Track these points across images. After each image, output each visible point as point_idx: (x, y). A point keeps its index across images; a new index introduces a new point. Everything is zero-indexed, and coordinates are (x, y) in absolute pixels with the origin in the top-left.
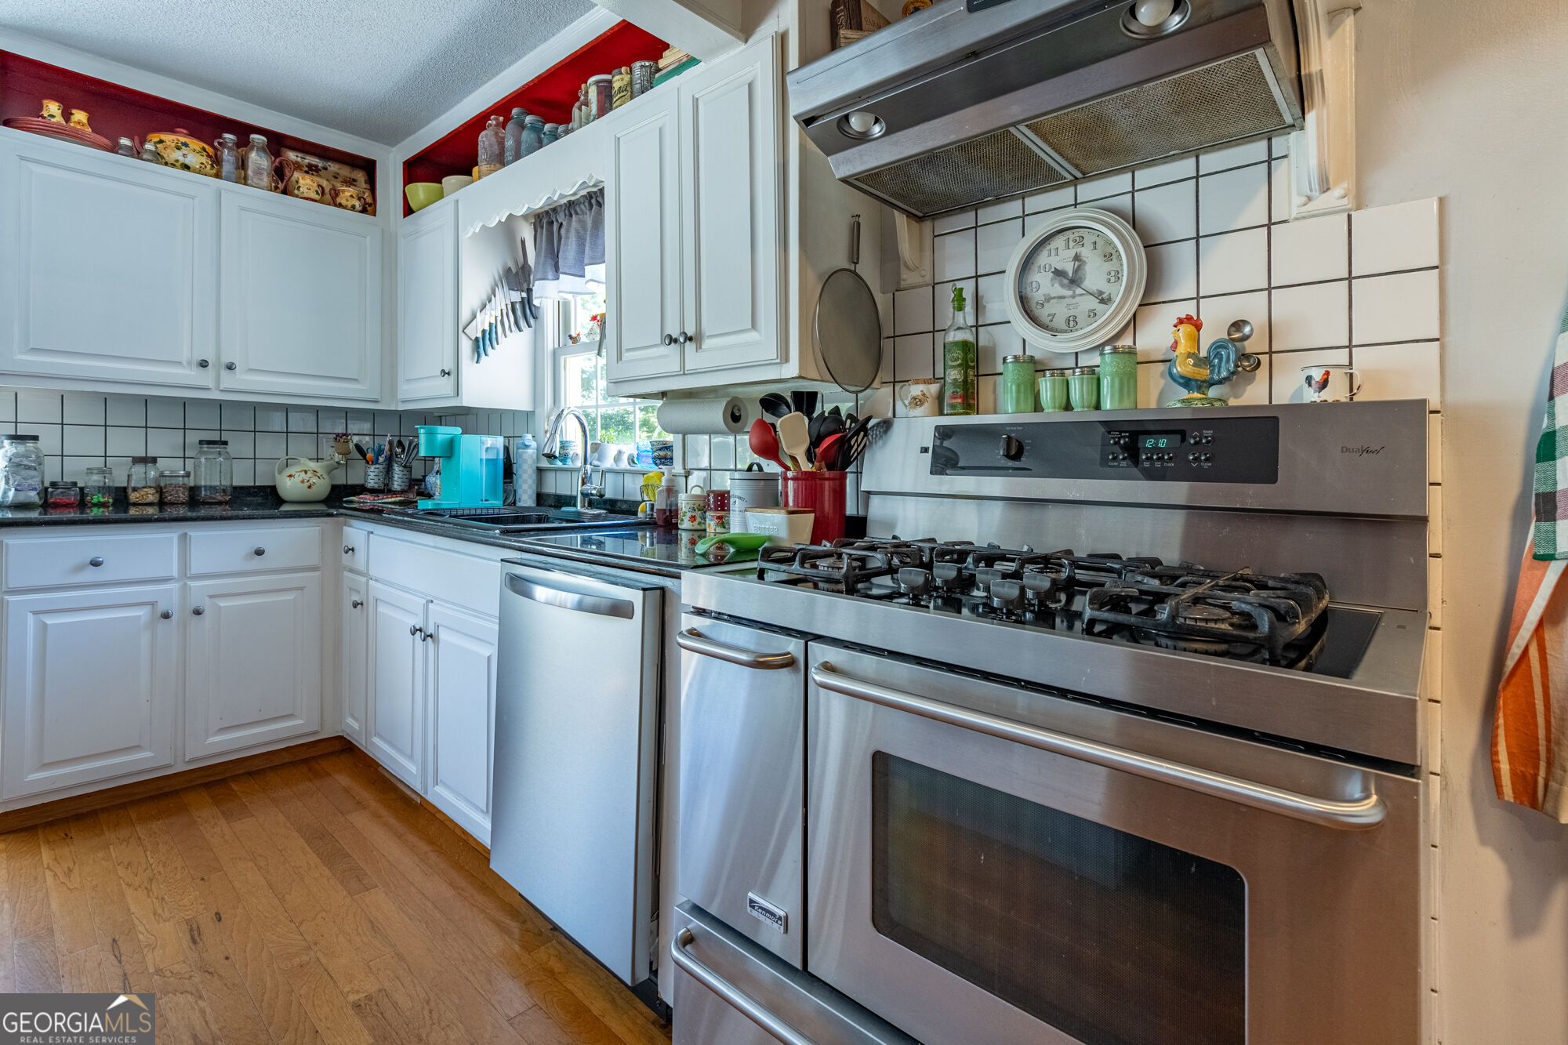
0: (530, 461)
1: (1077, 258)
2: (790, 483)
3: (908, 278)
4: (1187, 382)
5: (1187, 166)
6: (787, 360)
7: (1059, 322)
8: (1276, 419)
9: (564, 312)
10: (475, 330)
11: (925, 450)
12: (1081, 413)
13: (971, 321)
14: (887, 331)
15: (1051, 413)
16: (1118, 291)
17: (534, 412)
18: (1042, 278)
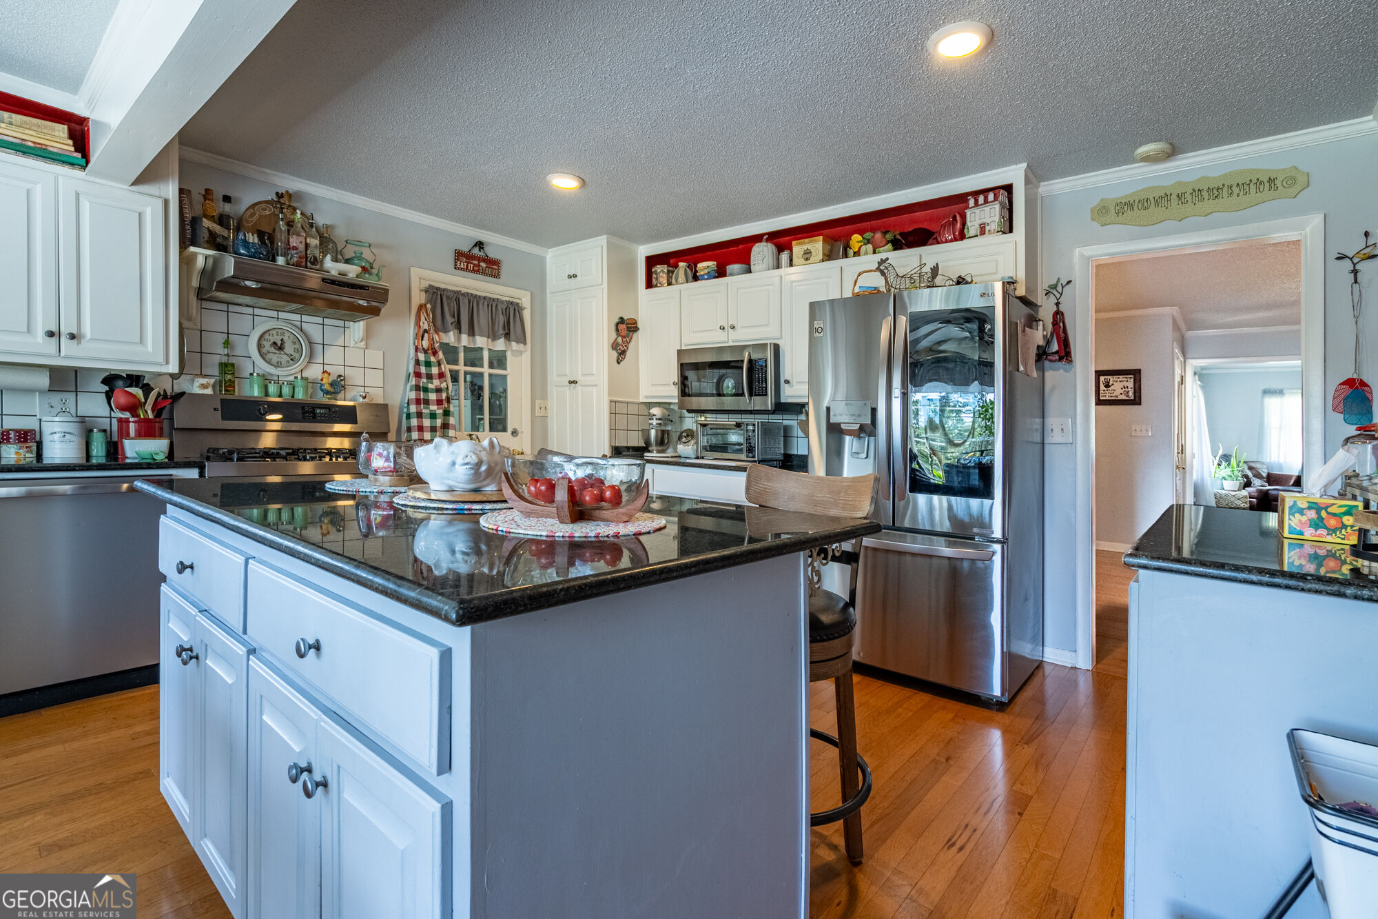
1: (282, 340)
4: (327, 392)
7: (276, 363)
8: (355, 406)
11: (216, 410)
15: (275, 398)
18: (267, 346)
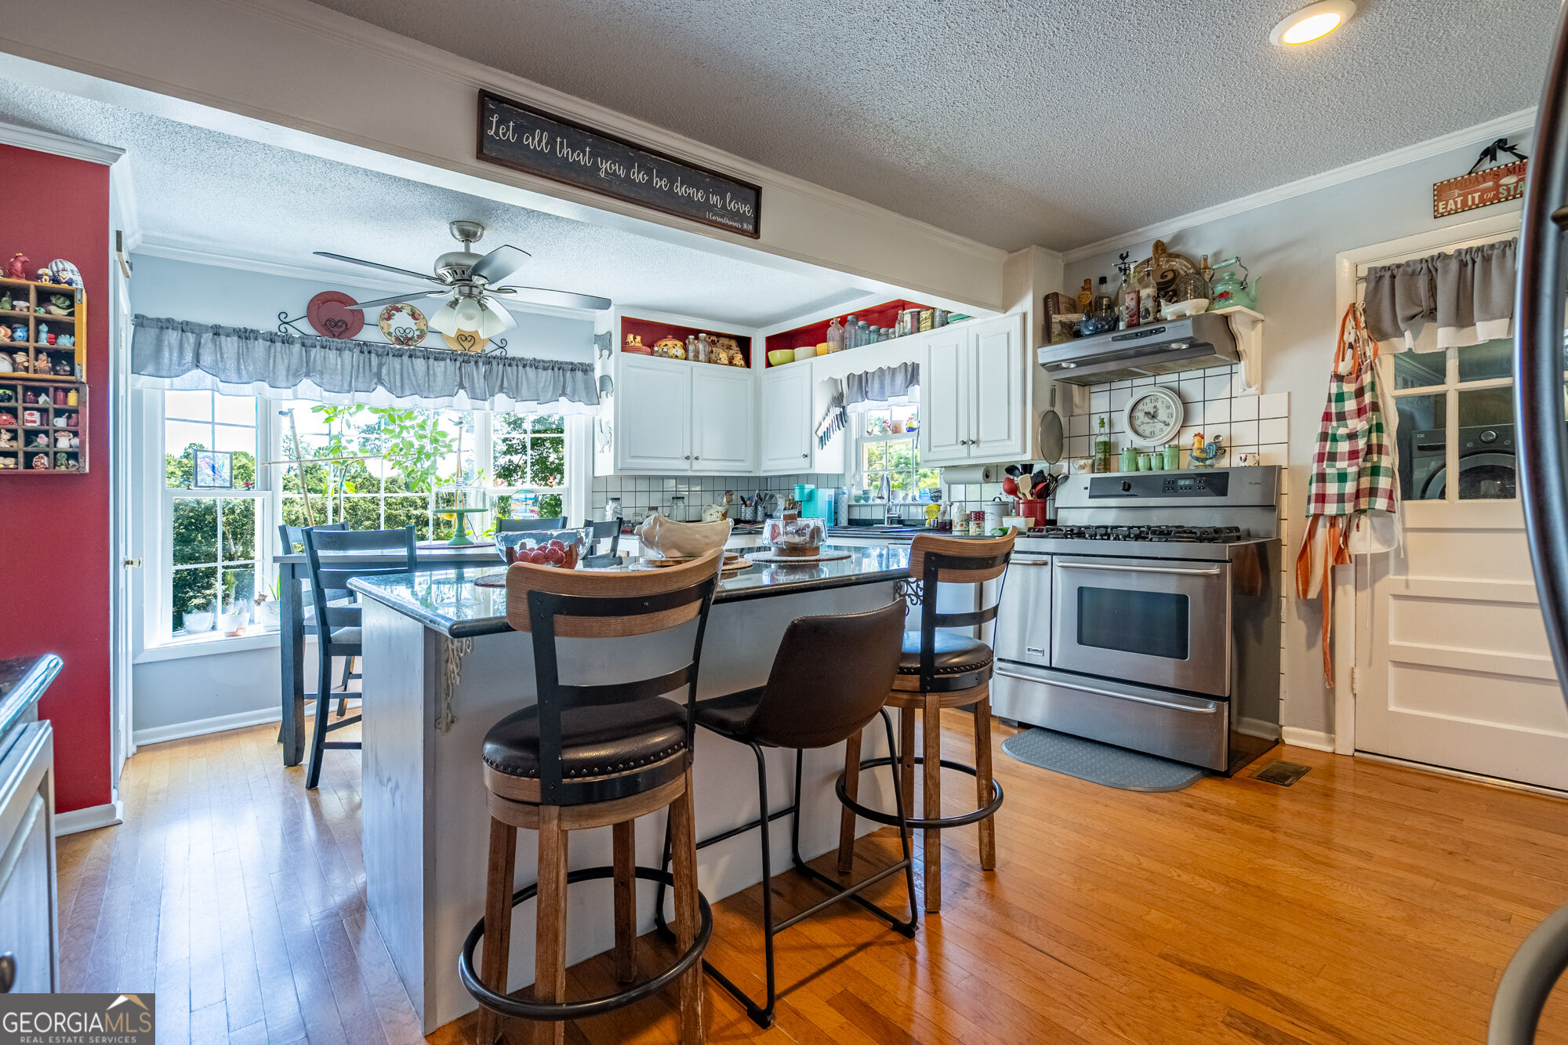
0: (846, 501)
1: (1155, 407)
2: (1021, 505)
3: (1076, 411)
4: (1197, 459)
5: (1200, 373)
6: (1025, 452)
7: (1147, 433)
8: (1228, 473)
9: (861, 416)
10: (820, 433)
11: (1086, 488)
12: (1156, 472)
13: (1107, 431)
14: (1066, 434)
15: (1143, 472)
16: (1172, 422)
17: (844, 474)
18: (1140, 415)
